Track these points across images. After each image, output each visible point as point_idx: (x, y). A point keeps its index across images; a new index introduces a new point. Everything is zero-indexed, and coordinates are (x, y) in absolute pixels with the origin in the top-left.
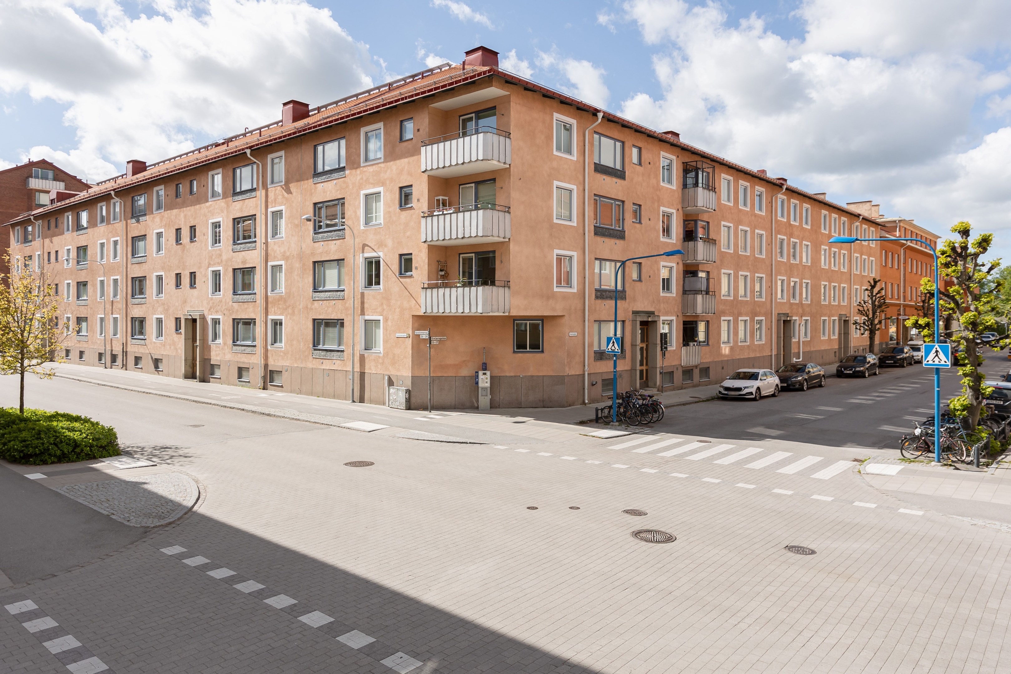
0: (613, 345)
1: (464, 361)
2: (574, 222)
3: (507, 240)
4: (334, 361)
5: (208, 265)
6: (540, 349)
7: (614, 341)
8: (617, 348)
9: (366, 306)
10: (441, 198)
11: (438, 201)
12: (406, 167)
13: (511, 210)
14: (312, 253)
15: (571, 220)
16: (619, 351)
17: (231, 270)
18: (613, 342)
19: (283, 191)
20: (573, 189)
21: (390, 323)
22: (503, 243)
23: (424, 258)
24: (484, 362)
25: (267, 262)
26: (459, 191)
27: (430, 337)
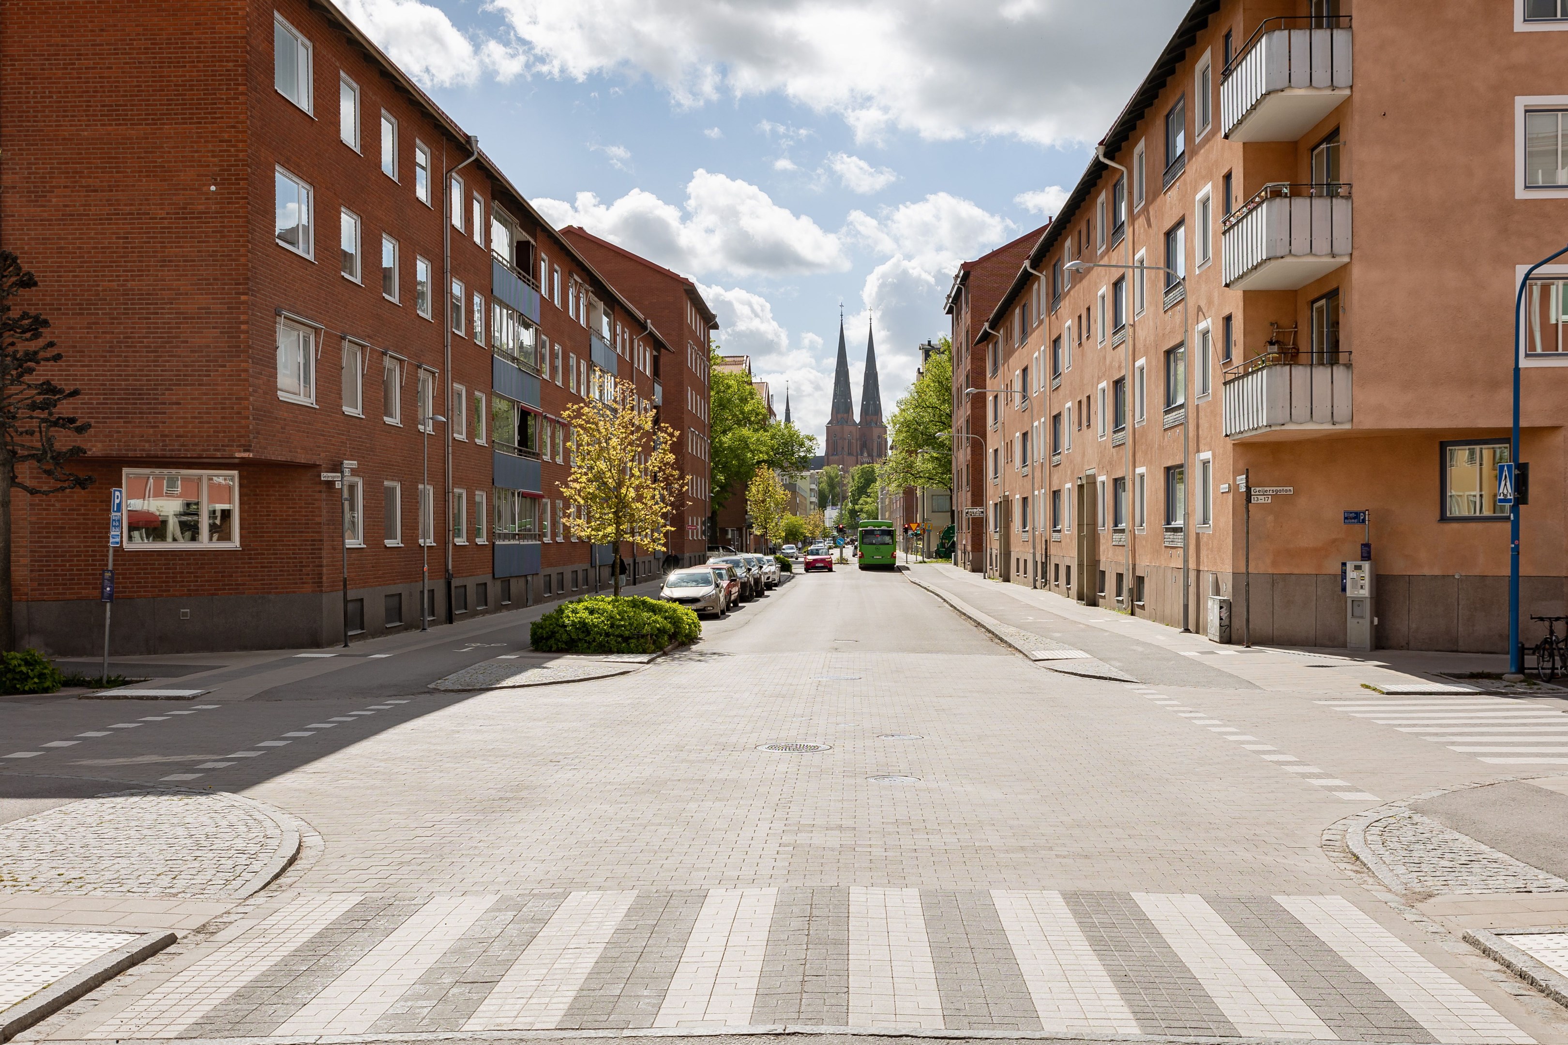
0: (1506, 485)
3: (1347, 260)
4: (1176, 552)
5: (1098, 380)
7: (1506, 474)
8: (1510, 491)
9: (1200, 433)
13: (1353, 191)
14: (1163, 335)
17: (1112, 384)
18: (1505, 478)
19: (1145, 222)
21: (1217, 465)
22: (1344, 267)
23: (1240, 321)
24: (1366, 541)
25: (1134, 362)
26: (1312, 164)
27: (1248, 489)
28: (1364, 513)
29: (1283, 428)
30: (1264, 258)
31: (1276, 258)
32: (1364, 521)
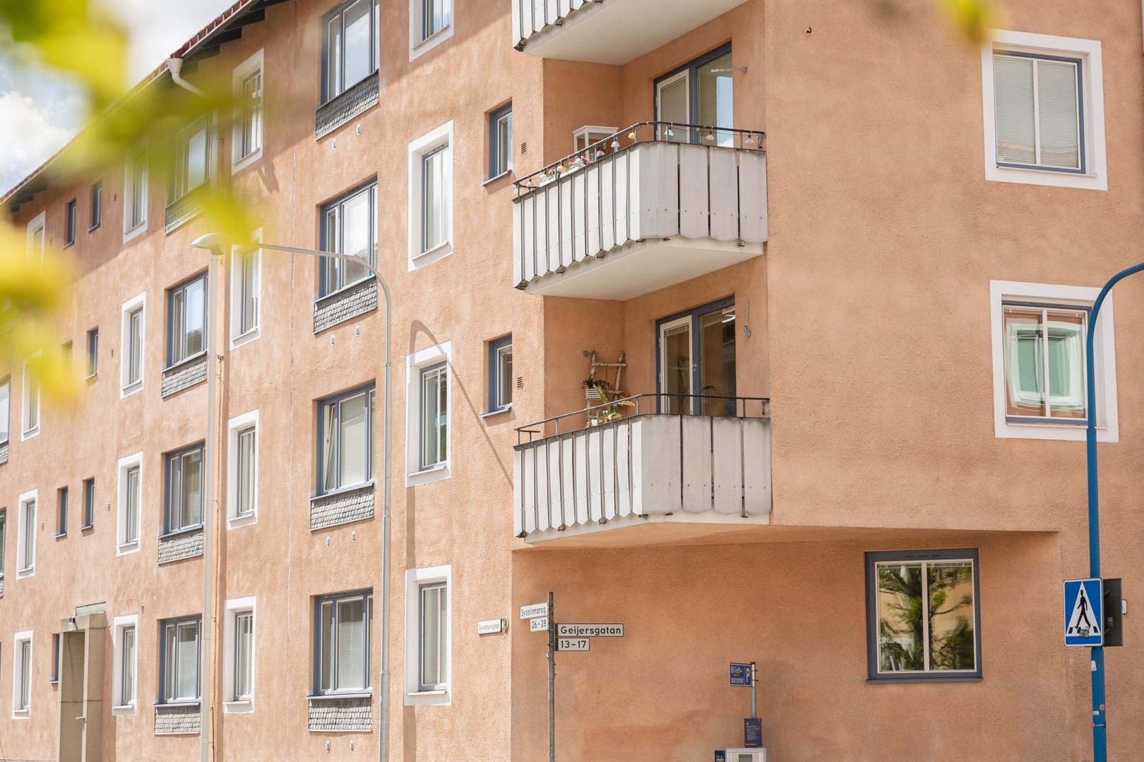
0: (1083, 613)
1: (691, 716)
2: (1093, 177)
3: (758, 251)
4: (352, 739)
5: (118, 451)
6: (973, 668)
7: (1085, 595)
8: (1094, 622)
9: (419, 533)
10: (586, 131)
11: (581, 141)
12: (499, 44)
13: (769, 144)
14: (312, 372)
15: (1083, 171)
16: (1100, 634)
17: (158, 458)
18: (1083, 600)
19: (260, 180)
20: (1087, 55)
21: (465, 588)
22: (750, 263)
23: (536, 345)
24: (752, 714)
25: (226, 418)
26: (655, 102)
27: (553, 626)
28: (750, 668)
29: (669, 519)
30: (635, 236)
31: (656, 239)
32: (749, 682)
